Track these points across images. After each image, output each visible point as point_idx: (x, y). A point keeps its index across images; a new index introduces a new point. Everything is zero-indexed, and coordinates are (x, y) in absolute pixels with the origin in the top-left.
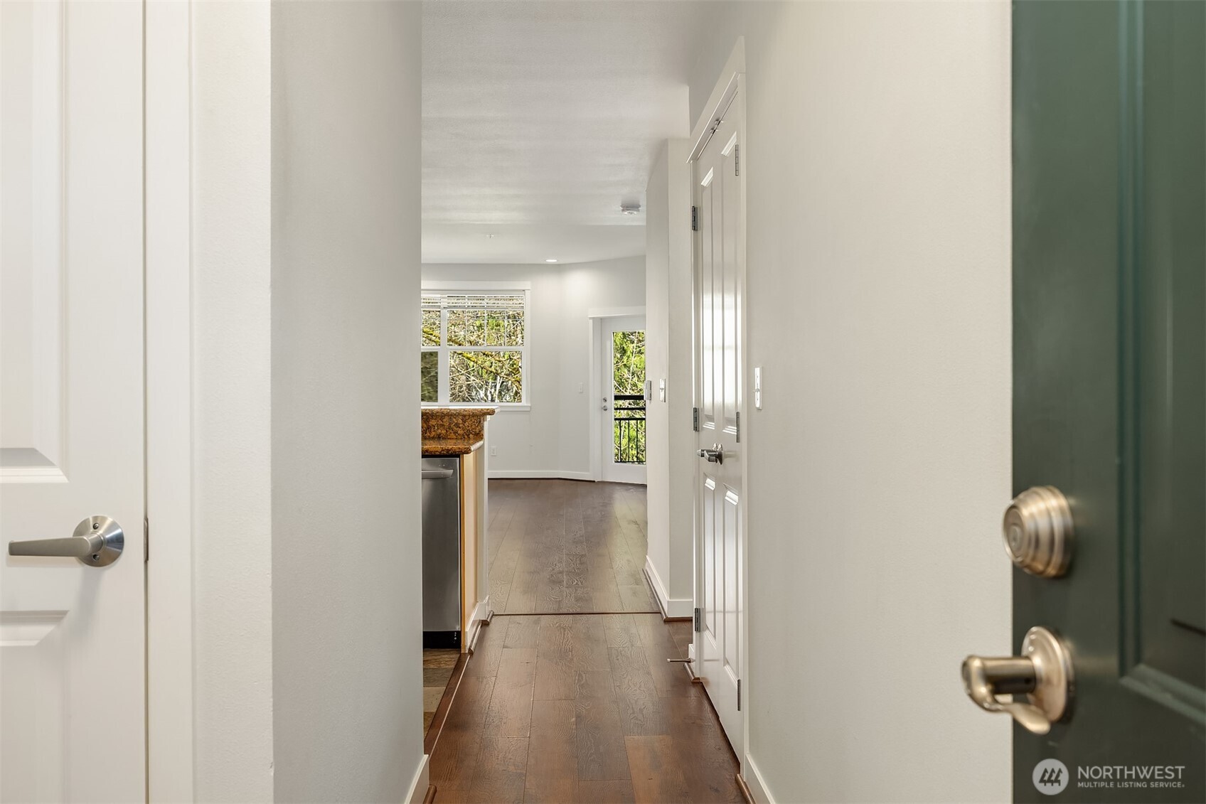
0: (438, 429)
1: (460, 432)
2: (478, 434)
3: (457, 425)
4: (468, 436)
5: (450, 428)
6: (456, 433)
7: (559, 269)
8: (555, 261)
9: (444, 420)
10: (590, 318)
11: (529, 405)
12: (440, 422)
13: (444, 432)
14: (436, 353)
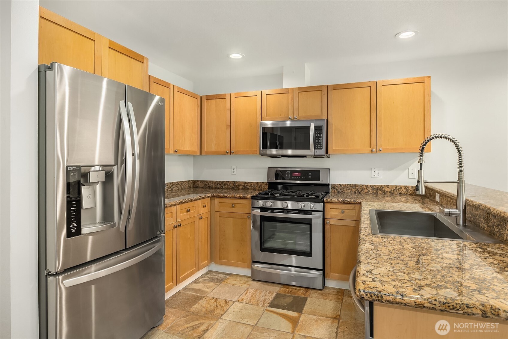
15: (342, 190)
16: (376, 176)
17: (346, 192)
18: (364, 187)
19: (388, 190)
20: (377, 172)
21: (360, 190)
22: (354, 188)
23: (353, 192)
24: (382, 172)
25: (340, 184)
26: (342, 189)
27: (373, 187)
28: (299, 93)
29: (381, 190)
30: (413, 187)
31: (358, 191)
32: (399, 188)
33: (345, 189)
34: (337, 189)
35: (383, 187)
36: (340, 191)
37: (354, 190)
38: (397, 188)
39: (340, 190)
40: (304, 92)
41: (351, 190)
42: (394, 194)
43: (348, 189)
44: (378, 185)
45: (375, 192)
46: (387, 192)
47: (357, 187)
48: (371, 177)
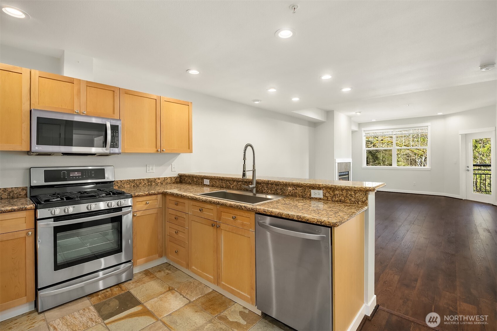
0: (340, 196)
1: (353, 199)
2: (364, 202)
3: (351, 195)
4: (358, 202)
5: (346, 196)
6: (350, 200)
7: (444, 117)
8: (442, 113)
9: (343, 192)
10: (460, 134)
11: (430, 168)
12: (341, 193)
13: (343, 198)
14: (391, 150)
15: (123, 186)
16: (151, 171)
17: (126, 186)
18: (142, 180)
19: (159, 181)
20: (151, 168)
21: (138, 184)
22: (133, 182)
23: (132, 186)
24: (154, 168)
25: (120, 181)
26: (122, 184)
27: (148, 180)
28: (88, 87)
29: (154, 182)
30: (175, 177)
31: (137, 185)
32: (166, 179)
33: (125, 184)
34: (117, 185)
35: (155, 180)
36: (120, 187)
37: (133, 184)
38: (165, 179)
39: (121, 185)
40: (94, 88)
41: (130, 185)
42: (163, 184)
43: (128, 183)
44: (152, 178)
45: (150, 184)
46: (158, 183)
47: (135, 182)
48: (147, 172)
